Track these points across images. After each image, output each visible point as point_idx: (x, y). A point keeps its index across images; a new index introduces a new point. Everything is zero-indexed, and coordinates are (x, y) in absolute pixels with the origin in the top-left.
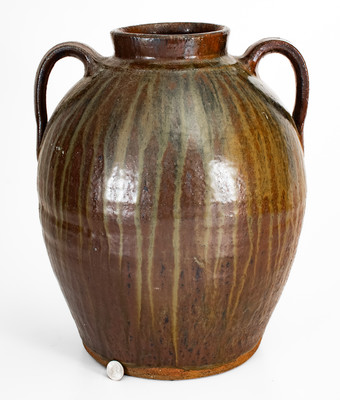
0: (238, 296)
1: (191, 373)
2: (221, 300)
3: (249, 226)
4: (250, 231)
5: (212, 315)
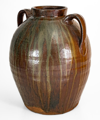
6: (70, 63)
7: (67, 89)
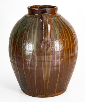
6: (30, 55)
7: (30, 76)
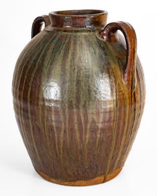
0: (61, 148)
1: (52, 180)
2: (52, 147)
3: (61, 113)
4: (61, 116)
5: (50, 153)
